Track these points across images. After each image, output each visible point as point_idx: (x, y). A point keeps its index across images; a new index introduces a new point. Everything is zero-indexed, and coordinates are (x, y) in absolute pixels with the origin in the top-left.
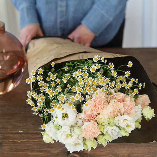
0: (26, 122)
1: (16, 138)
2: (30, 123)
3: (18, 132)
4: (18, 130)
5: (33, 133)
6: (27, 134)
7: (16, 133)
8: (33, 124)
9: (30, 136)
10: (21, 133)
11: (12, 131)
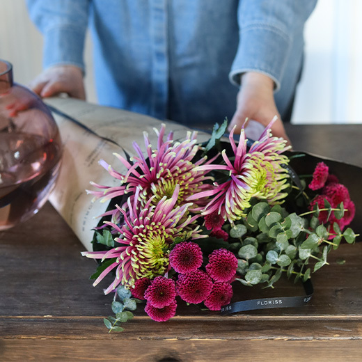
0: (60, 295)
1: (37, 332)
2: (71, 297)
3: (41, 317)
4: (41, 313)
5: (76, 321)
6: (63, 321)
7: (36, 321)
8: (75, 300)
9: (69, 326)
10: (48, 321)
11: (28, 315)
